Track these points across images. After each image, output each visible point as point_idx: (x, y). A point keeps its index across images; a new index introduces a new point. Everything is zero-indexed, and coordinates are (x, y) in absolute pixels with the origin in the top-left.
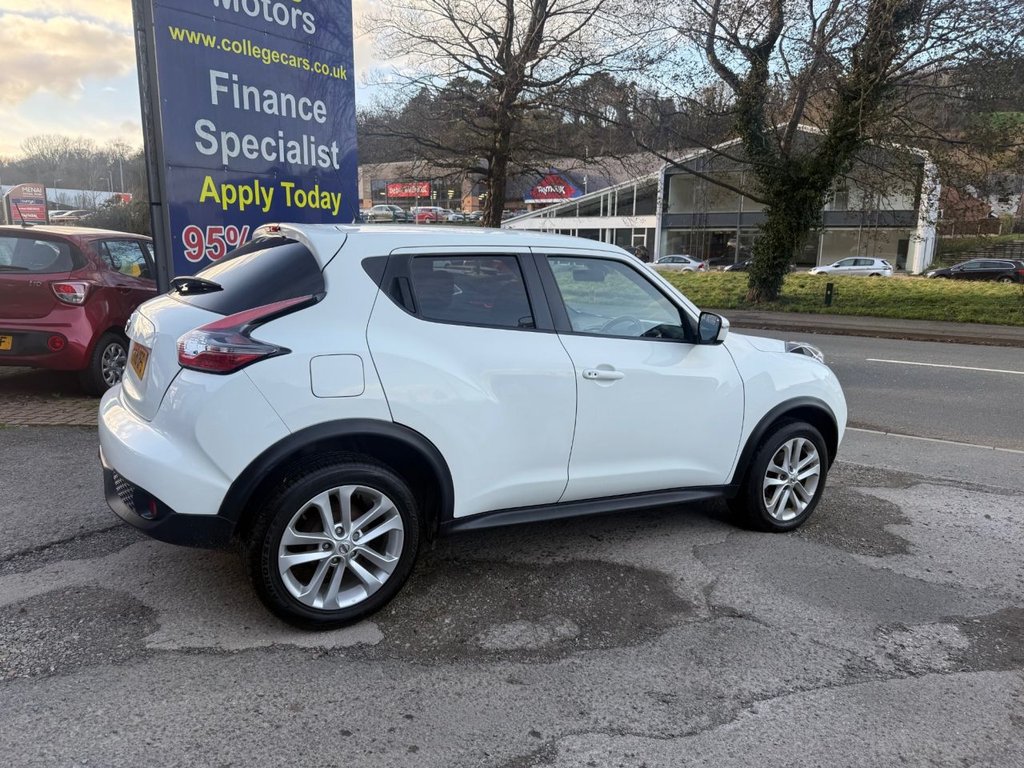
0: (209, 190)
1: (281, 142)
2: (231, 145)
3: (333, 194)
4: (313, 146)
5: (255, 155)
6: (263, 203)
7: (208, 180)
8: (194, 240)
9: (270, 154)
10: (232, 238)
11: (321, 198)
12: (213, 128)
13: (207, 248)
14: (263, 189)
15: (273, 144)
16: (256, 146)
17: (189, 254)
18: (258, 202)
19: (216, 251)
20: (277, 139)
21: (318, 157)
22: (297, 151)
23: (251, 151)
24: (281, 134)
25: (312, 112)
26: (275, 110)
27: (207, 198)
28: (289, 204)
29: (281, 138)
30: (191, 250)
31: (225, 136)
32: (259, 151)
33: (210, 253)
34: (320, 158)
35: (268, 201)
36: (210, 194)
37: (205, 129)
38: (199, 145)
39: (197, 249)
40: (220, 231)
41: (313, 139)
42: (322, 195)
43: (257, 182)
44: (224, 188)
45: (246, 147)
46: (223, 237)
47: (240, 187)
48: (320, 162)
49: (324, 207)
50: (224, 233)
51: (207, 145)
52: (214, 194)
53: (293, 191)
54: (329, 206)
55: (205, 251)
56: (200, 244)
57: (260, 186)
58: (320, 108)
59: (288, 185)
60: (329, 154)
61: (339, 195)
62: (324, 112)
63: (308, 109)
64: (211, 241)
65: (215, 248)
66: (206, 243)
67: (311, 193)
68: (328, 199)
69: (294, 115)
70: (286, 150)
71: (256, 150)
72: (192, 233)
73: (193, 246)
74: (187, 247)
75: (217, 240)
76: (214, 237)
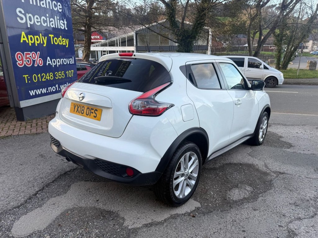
0: (24, 37)
1: (48, 18)
2: (30, 19)
3: (66, 39)
4: (58, 21)
6: (44, 43)
7: (23, 33)
8: (20, 58)
9: (44, 23)
10: (34, 57)
11: (62, 41)
12: (23, 12)
13: (25, 61)
15: (45, 19)
16: (39, 20)
17: (19, 64)
18: (42, 43)
19: (29, 62)
20: (46, 17)
21: (60, 25)
22: (53, 22)
23: (38, 22)
24: (47, 15)
25: (57, 7)
26: (45, 6)
27: (24, 41)
28: (52, 43)
29: (48, 17)
30: (19, 62)
31: (28, 15)
32: (40, 22)
33: (26, 63)
34: (61, 26)
36: (24, 39)
37: (20, 12)
38: (18, 19)
39: (21, 62)
40: (29, 54)
41: (58, 18)
42: (63, 40)
43: (41, 34)
44: (29, 37)
45: (36, 20)
46: (31, 57)
47: (35, 36)
48: (61, 27)
49: (64, 44)
50: (31, 55)
51: (22, 19)
52: (26, 39)
53: (53, 38)
54: (65, 44)
55: (25, 62)
56: (22, 60)
57: (42, 36)
58: (59, 5)
59: (51, 36)
60: (64, 24)
61: (68, 39)
62: (61, 7)
63: (56, 6)
64: (26, 58)
65: (28, 61)
66: (24, 59)
67: (59, 39)
68: (64, 41)
69: (51, 8)
70: (50, 22)
71: (39, 22)
72: (19, 55)
73: (20, 61)
74: (18, 61)
75: (28, 58)
76: (27, 57)
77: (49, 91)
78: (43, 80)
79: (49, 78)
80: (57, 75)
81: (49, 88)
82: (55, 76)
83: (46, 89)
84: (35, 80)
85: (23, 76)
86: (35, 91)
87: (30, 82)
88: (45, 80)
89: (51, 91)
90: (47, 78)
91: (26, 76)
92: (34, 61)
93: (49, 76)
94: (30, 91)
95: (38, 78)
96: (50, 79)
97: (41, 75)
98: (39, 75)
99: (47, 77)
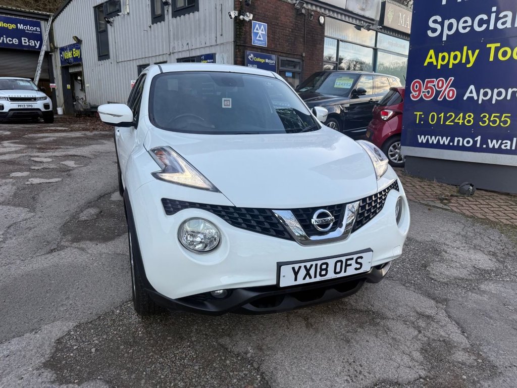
1: (493, 15)
2: (450, 27)
5: (468, 29)
6: (468, 61)
7: (432, 52)
8: (416, 88)
9: (481, 27)
10: (440, 86)
12: (440, 20)
13: (423, 92)
14: (470, 52)
15: (486, 18)
16: (469, 23)
17: (413, 96)
18: (464, 61)
19: (428, 94)
20: (489, 14)
22: (509, 19)
23: (465, 28)
24: (494, 9)
27: (429, 63)
28: (491, 59)
29: (493, 12)
30: (414, 93)
31: (447, 23)
32: (472, 26)
33: (425, 95)
35: (472, 60)
36: (431, 60)
37: (435, 21)
38: (429, 32)
39: (417, 93)
40: (433, 82)
43: (465, 48)
44: (441, 55)
45: (461, 25)
46: (434, 86)
47: (452, 53)
50: (436, 83)
52: (434, 60)
53: (498, 49)
55: (422, 94)
56: (420, 90)
57: (468, 50)
59: (494, 46)
64: (427, 88)
65: (428, 92)
66: (423, 90)
70: (497, 19)
71: (469, 26)
72: (417, 84)
73: (415, 91)
74: (412, 92)
75: (431, 88)
76: (428, 86)
77: (455, 144)
78: (447, 123)
79: (461, 121)
80: (485, 119)
81: (456, 139)
82: (477, 119)
83: (449, 138)
84: (433, 120)
85: (415, 113)
86: (427, 137)
87: (422, 122)
88: (453, 124)
89: (461, 144)
90: (456, 121)
91: (418, 113)
92: (438, 93)
93: (464, 118)
94: (419, 136)
95: (439, 119)
96: (463, 123)
97: (445, 115)
98: (442, 114)
99: (459, 119)
